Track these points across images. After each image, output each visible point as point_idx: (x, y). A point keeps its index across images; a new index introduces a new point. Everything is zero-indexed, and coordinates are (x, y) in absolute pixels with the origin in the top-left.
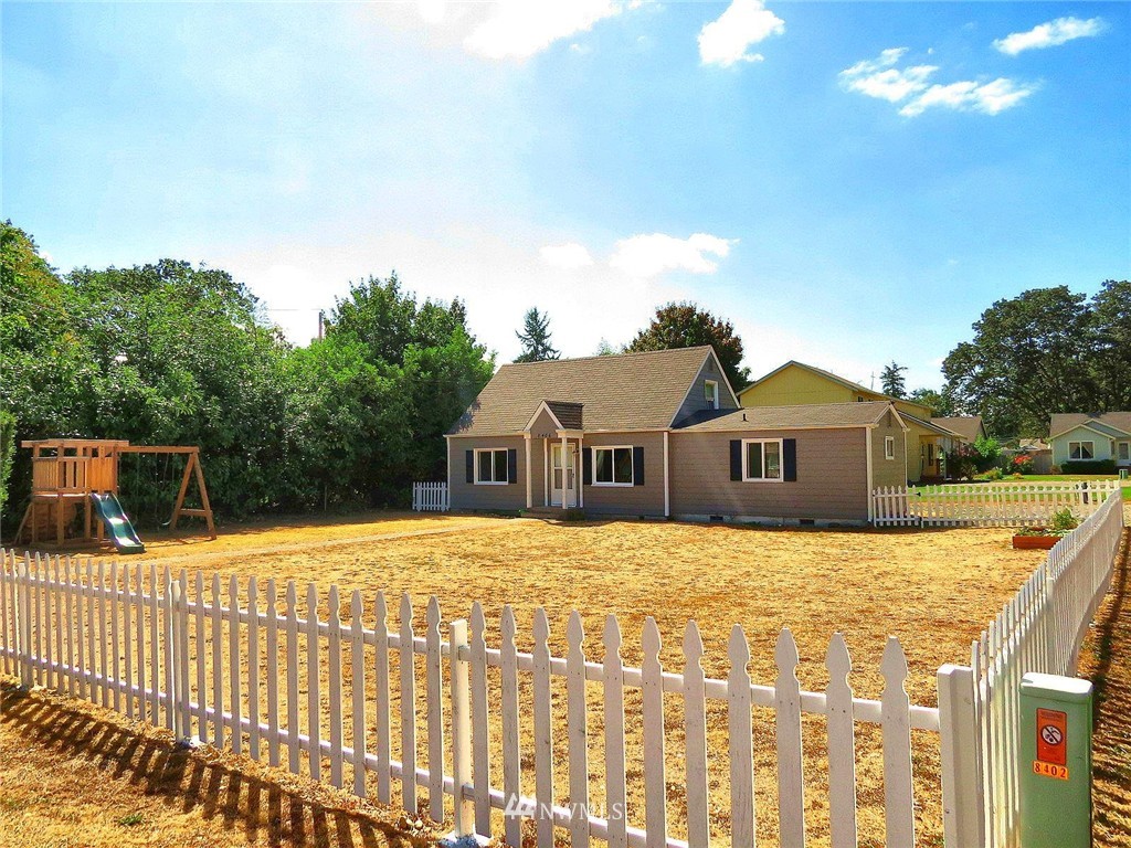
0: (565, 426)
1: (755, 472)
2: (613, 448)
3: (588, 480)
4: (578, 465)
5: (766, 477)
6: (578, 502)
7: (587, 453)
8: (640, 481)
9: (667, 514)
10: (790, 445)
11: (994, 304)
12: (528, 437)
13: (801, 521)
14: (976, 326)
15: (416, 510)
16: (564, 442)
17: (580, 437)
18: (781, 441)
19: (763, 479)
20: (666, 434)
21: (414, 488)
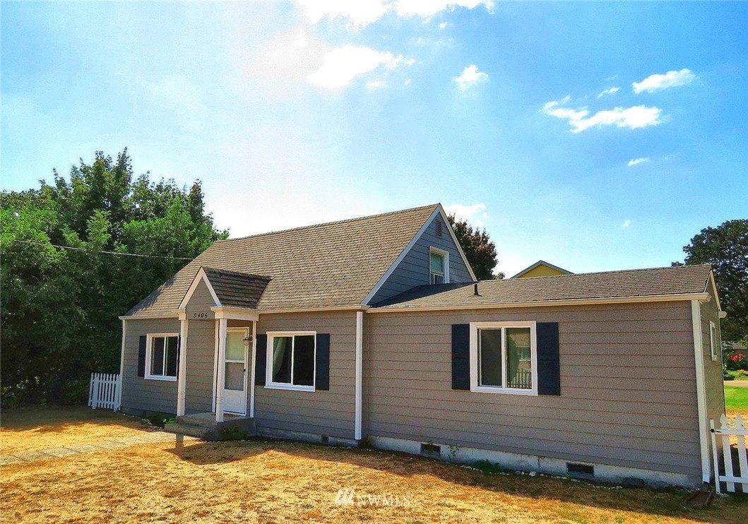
0: (224, 301)
1: (490, 377)
2: (292, 334)
3: (260, 380)
4: (250, 358)
5: (509, 385)
6: (248, 410)
7: (262, 340)
8: (323, 384)
9: (358, 436)
10: (548, 335)
11: (702, 231)
12: (182, 317)
13: (571, 467)
14: (687, 249)
15: (91, 407)
16: (223, 325)
17: (255, 319)
18: (532, 326)
19: (504, 389)
20: (359, 315)
21: (92, 380)
